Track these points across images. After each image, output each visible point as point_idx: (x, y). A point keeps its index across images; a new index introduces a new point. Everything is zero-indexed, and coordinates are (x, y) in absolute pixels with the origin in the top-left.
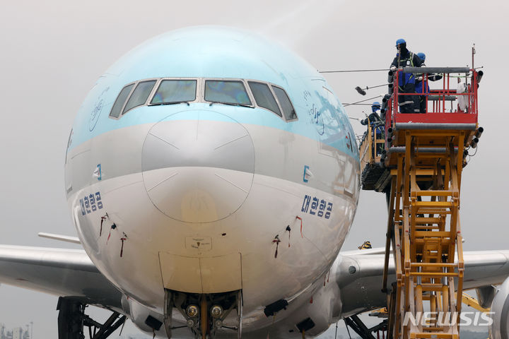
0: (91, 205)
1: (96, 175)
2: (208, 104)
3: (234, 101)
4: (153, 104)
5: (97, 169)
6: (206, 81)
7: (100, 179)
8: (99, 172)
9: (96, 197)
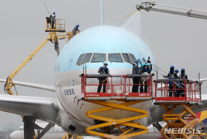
0: (69, 93)
1: (72, 84)
2: (110, 62)
3: (118, 61)
4: (92, 62)
5: (72, 82)
6: (109, 54)
7: (73, 85)
8: (73, 83)
9: (72, 90)
